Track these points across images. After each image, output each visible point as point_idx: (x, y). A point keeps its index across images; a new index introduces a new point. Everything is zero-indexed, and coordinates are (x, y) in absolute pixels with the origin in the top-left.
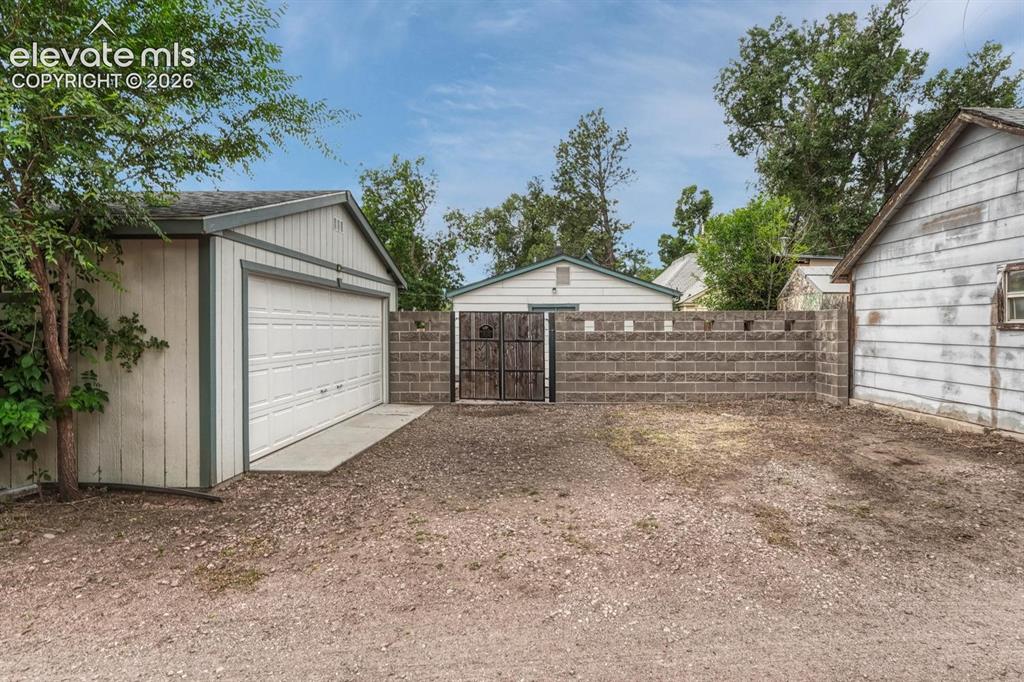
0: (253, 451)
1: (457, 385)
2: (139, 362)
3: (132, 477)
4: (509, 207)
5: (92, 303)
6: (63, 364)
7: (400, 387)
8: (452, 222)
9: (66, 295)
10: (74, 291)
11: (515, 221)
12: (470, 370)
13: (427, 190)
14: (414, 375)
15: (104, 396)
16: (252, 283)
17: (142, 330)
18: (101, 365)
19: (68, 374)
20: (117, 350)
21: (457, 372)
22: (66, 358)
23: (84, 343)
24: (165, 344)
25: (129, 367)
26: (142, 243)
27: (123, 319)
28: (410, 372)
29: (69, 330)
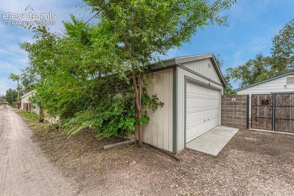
0: (187, 140)
1: (250, 122)
2: (157, 109)
3: (155, 144)
4: (248, 64)
5: (146, 91)
6: (140, 109)
7: (225, 120)
8: (228, 71)
9: (140, 89)
10: (142, 88)
11: (250, 69)
12: (257, 117)
13: (220, 63)
14: (231, 117)
15: (148, 118)
16: (187, 84)
17: (158, 99)
18: (148, 109)
19: (141, 112)
20: (151, 106)
21: (250, 117)
22: (140, 107)
23: (144, 103)
24: (163, 104)
25: (154, 111)
26: (158, 72)
27: (153, 96)
28: (230, 116)
29: (141, 99)
